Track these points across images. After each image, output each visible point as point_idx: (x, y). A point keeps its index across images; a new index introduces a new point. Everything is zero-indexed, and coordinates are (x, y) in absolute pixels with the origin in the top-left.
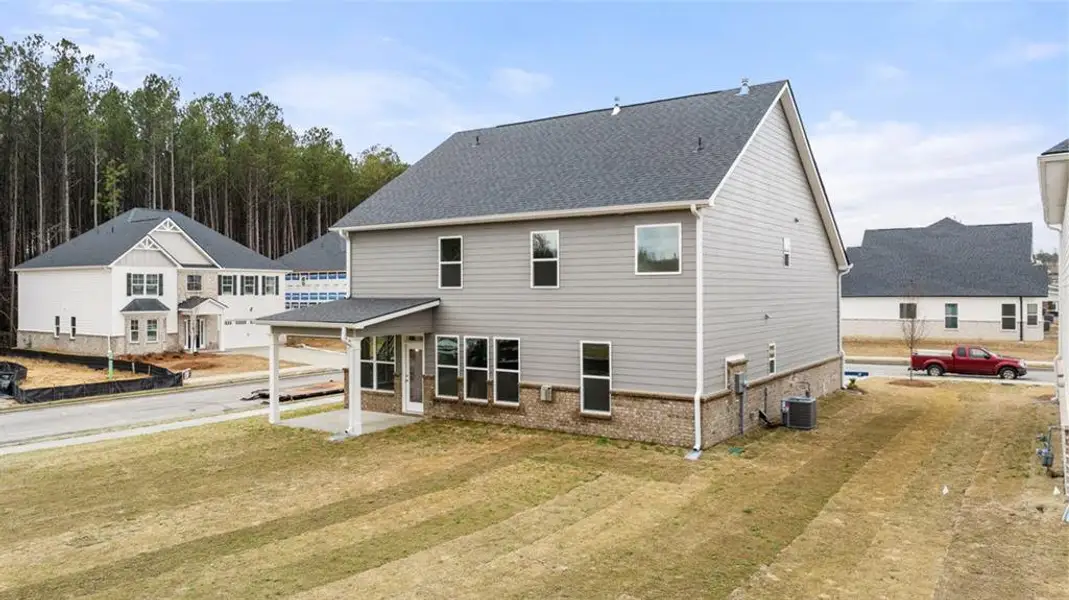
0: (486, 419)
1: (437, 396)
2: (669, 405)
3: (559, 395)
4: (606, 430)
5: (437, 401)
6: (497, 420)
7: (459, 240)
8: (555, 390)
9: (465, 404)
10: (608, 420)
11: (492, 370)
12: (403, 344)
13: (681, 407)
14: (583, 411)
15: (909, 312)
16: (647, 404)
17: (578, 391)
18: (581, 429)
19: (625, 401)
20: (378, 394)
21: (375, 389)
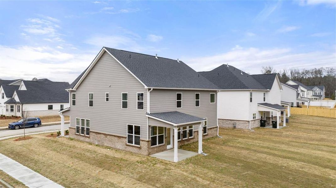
0: (187, 143)
6: (190, 142)
9: (183, 141)
11: (188, 129)
15: (50, 108)
19: (211, 130)
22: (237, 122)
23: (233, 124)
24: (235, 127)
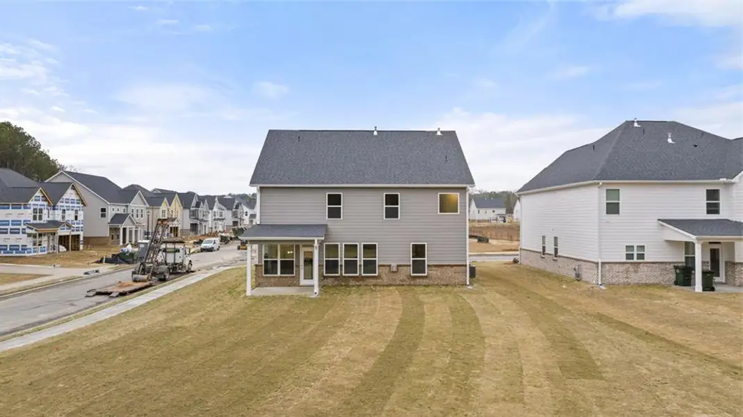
0: (358, 283)
1: (325, 274)
2: (455, 268)
3: (400, 268)
4: (425, 281)
5: (325, 277)
6: (365, 283)
7: (340, 195)
8: (398, 266)
9: (345, 277)
10: (426, 277)
11: (360, 259)
12: (300, 249)
13: (460, 268)
14: (412, 275)
16: (444, 269)
17: (410, 266)
18: (412, 283)
19: (434, 268)
20: (281, 277)
21: (279, 274)
22: (584, 265)
23: (575, 269)
24: (578, 277)
